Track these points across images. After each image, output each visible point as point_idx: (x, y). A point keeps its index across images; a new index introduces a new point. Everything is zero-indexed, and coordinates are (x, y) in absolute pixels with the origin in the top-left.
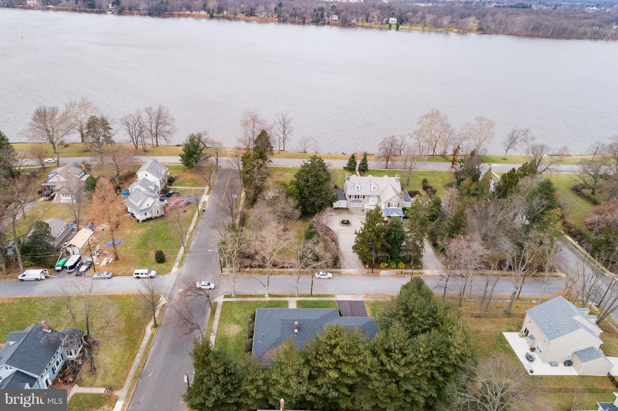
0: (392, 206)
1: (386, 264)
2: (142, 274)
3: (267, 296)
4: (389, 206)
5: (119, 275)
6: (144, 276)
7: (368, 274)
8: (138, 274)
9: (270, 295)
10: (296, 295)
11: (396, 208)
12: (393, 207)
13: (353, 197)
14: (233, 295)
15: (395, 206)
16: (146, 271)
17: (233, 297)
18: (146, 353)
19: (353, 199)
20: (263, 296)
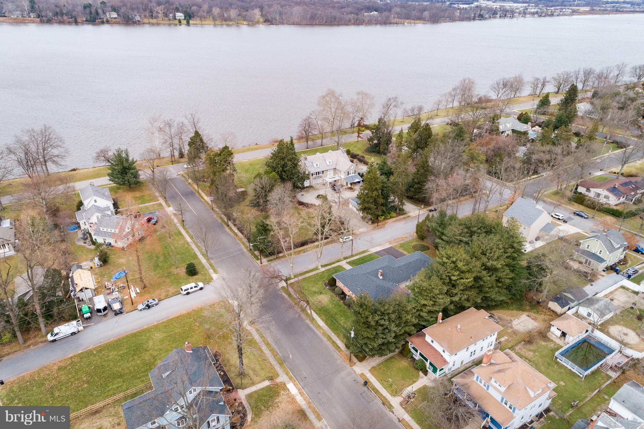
0: (350, 174)
1: (383, 217)
2: (191, 288)
3: (320, 267)
4: (348, 175)
5: (162, 299)
6: (194, 289)
7: (375, 228)
8: (188, 289)
9: (322, 266)
10: (342, 259)
11: (354, 174)
12: (352, 175)
13: (314, 175)
14: (292, 277)
15: (353, 173)
16: (193, 285)
17: (293, 278)
18: (268, 344)
19: (314, 176)
20: (316, 269)
